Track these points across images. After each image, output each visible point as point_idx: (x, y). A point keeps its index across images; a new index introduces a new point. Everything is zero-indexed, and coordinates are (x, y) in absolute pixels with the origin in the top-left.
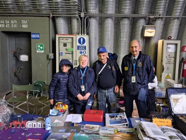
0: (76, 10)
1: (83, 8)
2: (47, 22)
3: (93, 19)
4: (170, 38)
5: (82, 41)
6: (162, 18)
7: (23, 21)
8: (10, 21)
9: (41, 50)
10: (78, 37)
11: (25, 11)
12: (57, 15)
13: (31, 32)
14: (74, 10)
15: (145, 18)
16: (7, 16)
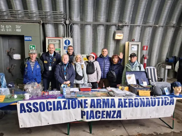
0: (62, 18)
1: (68, 17)
2: (38, 28)
3: (76, 25)
4: (134, 40)
5: (67, 42)
6: (128, 26)
7: (16, 26)
8: (5, 26)
10: (65, 39)
11: (19, 18)
12: (47, 22)
13: (24, 35)
14: (60, 18)
15: (116, 25)
16: (2, 21)
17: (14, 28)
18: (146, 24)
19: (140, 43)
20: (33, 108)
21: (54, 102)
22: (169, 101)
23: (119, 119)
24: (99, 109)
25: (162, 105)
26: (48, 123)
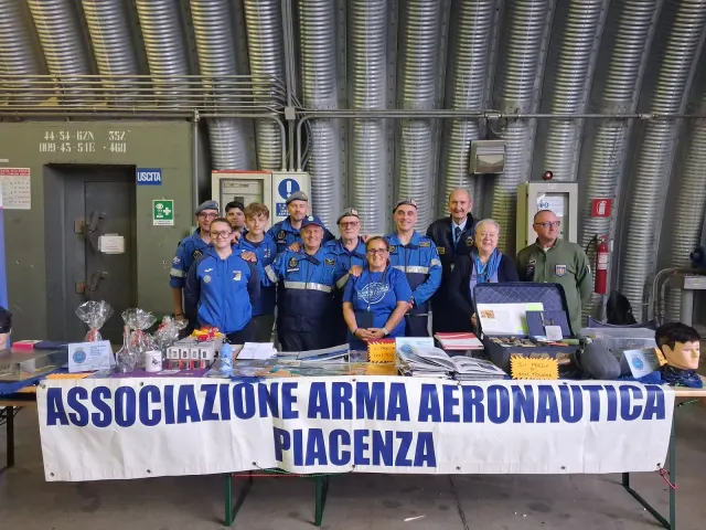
0: (270, 99)
1: (292, 93)
2: (183, 137)
3: (323, 124)
4: (548, 176)
5: (289, 189)
6: (524, 120)
7: (111, 132)
8: (73, 134)
9: (166, 217)
10: (279, 178)
11: (120, 103)
12: (215, 115)
13: (135, 166)
14: (264, 99)
15: (475, 120)
16: (64, 118)
17: (102, 141)
21: (169, 389)
22: (643, 402)
24: (342, 424)
25: (612, 417)
26: (149, 471)
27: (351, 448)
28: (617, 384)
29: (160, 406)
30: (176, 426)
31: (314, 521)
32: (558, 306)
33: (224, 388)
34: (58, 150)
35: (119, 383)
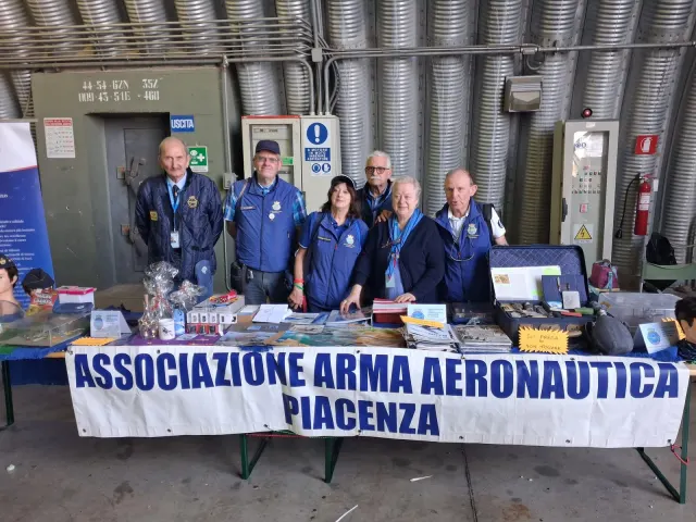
0: (297, 41)
1: (319, 34)
2: (214, 82)
3: (351, 64)
4: (588, 113)
5: (317, 133)
6: (564, 53)
7: (144, 80)
8: (109, 84)
9: (200, 163)
10: (307, 122)
11: (151, 51)
12: (244, 59)
13: (168, 113)
14: (290, 41)
15: (511, 55)
16: (100, 67)
17: (136, 88)
18: (647, 42)
19: (614, 128)
20: (115, 374)
21: (183, 357)
22: (655, 381)
23: (428, 437)
24: (347, 394)
25: (620, 394)
26: (169, 430)
27: (356, 415)
28: (627, 361)
29: (176, 372)
30: (191, 391)
31: (324, 477)
32: (576, 270)
33: (235, 357)
34: (96, 100)
35: (137, 350)
